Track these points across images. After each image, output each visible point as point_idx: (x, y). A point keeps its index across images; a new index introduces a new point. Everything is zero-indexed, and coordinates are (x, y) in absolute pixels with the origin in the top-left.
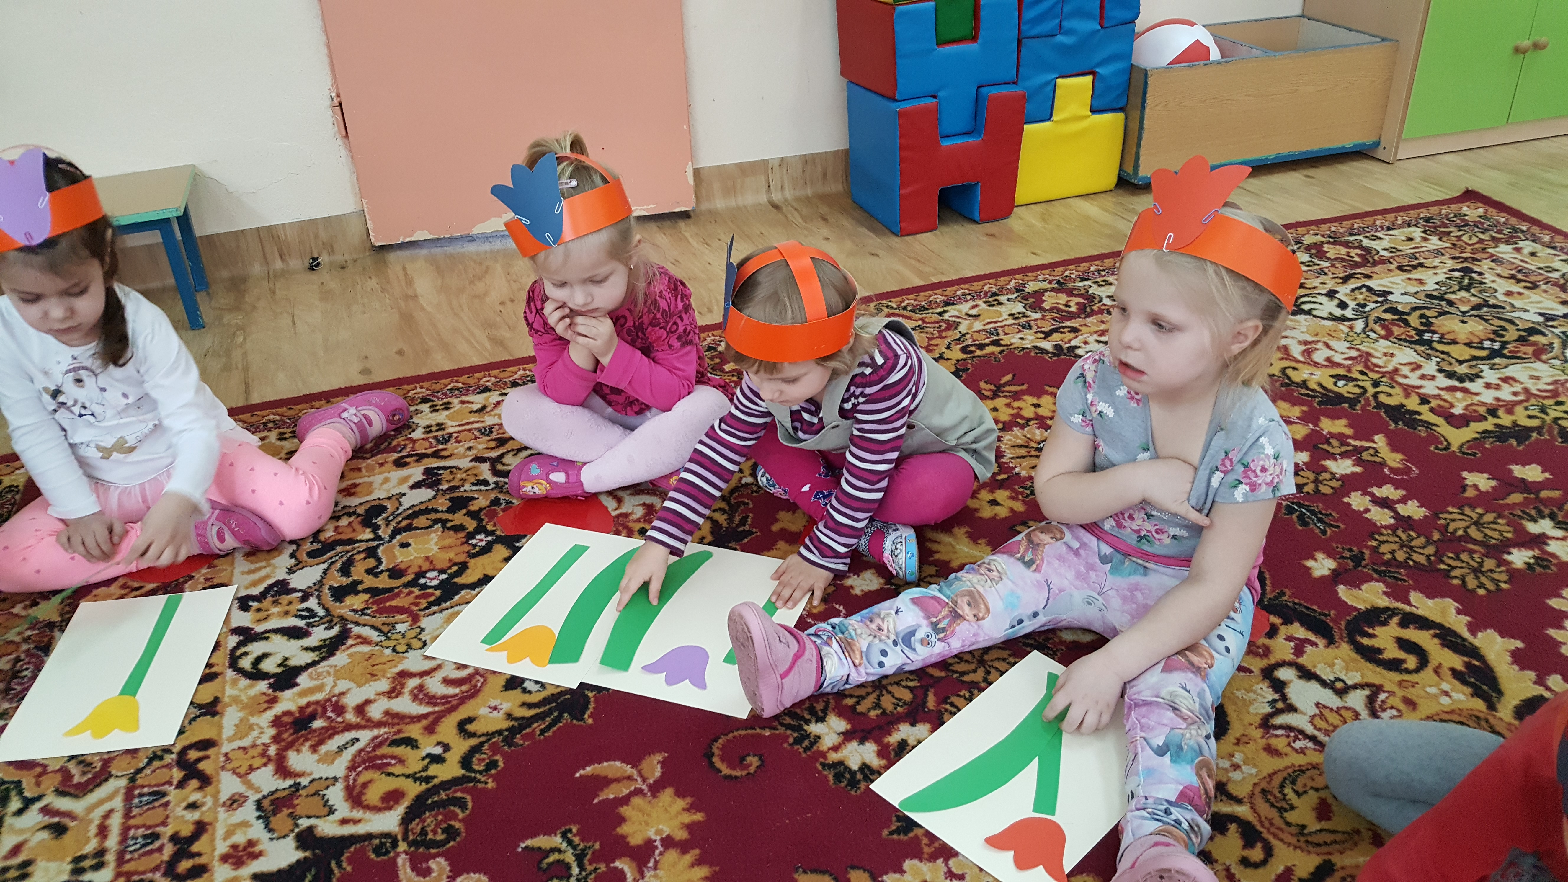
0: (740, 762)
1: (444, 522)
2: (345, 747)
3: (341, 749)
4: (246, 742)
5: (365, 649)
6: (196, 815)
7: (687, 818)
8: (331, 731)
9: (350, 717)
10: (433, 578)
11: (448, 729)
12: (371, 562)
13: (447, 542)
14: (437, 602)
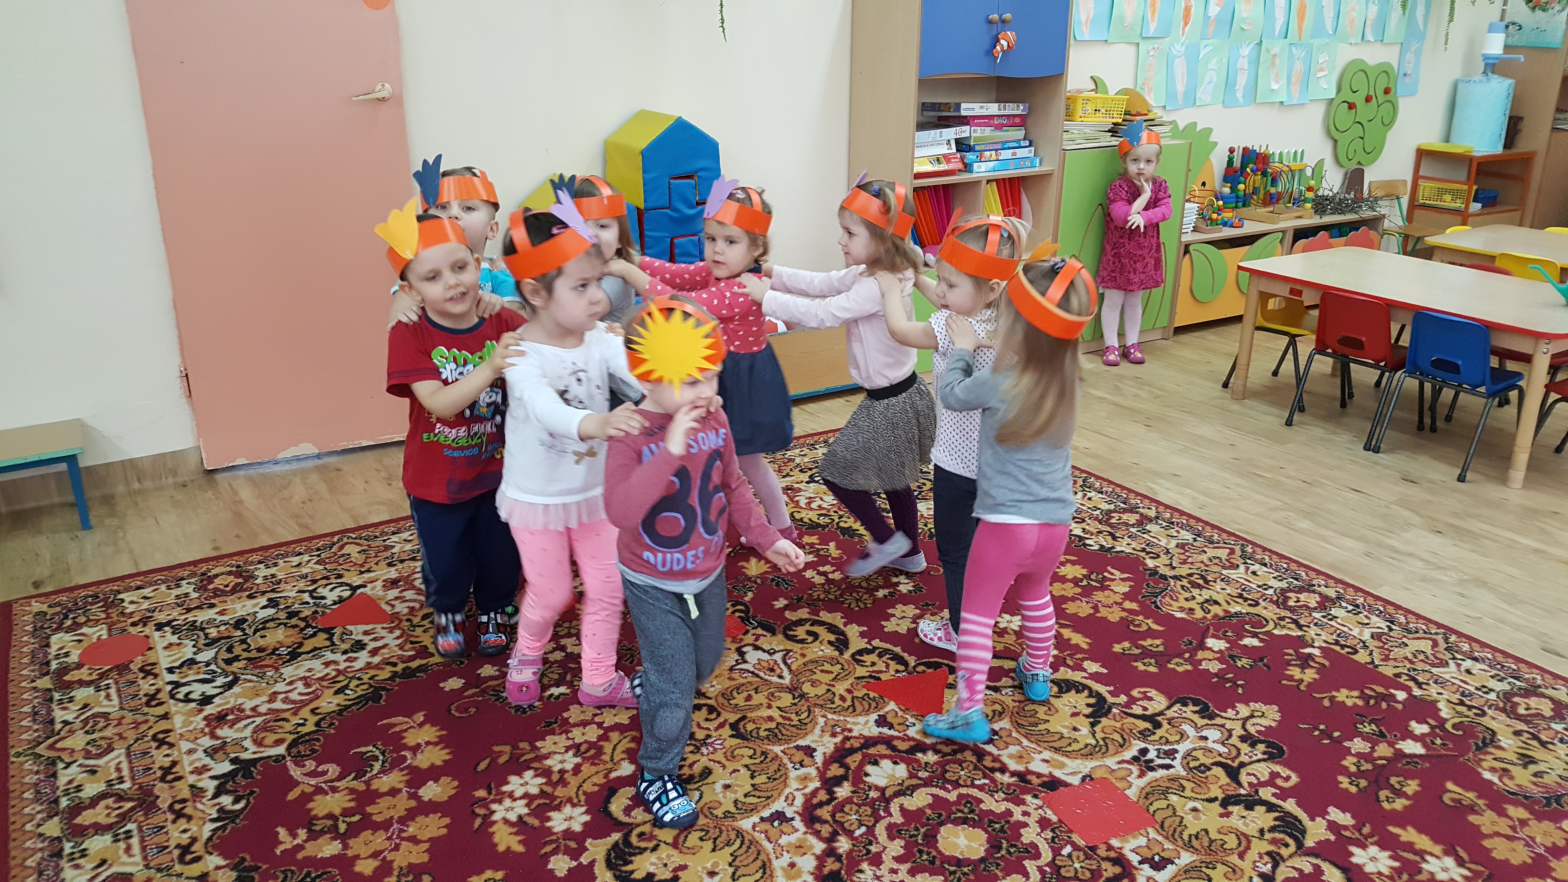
0: (466, 710)
1: (285, 624)
2: (248, 724)
3: (246, 726)
4: (190, 728)
5: (251, 684)
6: (170, 759)
7: (438, 734)
8: (238, 720)
9: (248, 713)
10: (283, 651)
11: (305, 712)
12: (245, 646)
13: (288, 634)
14: (288, 661)
